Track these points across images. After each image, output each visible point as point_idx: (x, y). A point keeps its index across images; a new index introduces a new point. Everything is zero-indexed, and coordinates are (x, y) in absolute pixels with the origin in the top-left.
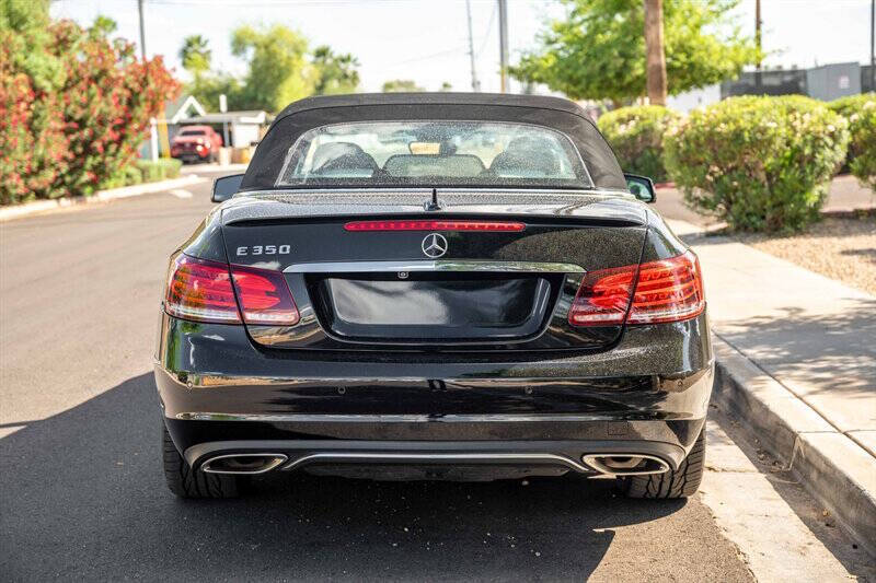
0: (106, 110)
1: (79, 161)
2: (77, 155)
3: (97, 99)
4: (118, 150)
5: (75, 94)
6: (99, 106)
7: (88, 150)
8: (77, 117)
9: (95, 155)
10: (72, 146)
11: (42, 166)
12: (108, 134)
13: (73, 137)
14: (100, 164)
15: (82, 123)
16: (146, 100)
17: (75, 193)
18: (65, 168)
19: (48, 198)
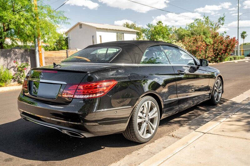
0: (222, 47)
1: (216, 56)
2: (216, 55)
3: (220, 45)
4: (225, 54)
5: (216, 45)
6: (221, 47)
7: (218, 55)
8: (216, 49)
9: (220, 55)
10: (215, 54)
11: (208, 57)
12: (222, 51)
13: (215, 52)
14: (221, 57)
15: (217, 50)
16: (230, 45)
17: (216, 62)
18: (213, 57)
19: (211, 63)
